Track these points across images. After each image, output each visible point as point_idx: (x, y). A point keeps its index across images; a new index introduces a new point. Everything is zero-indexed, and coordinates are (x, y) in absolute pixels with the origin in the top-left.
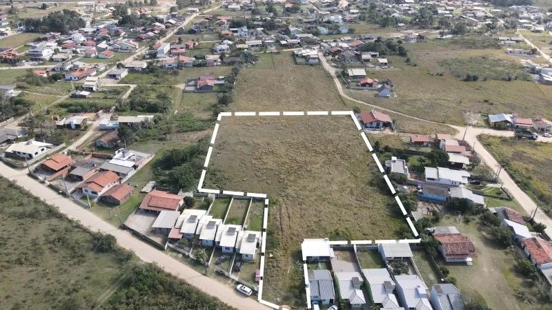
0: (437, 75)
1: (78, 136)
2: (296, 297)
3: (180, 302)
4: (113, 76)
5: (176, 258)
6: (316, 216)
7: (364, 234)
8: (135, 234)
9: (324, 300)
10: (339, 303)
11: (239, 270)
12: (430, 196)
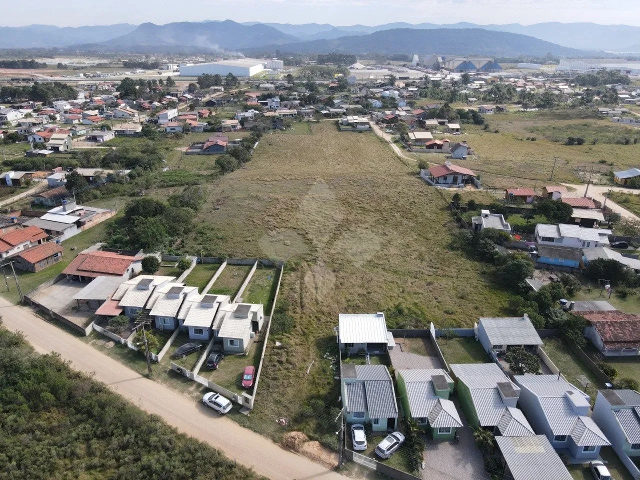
0: (528, 139)
1: (12, 193)
2: (319, 417)
3: (81, 426)
4: (94, 139)
5: (101, 348)
6: (361, 286)
7: (446, 312)
8: (42, 312)
9: (376, 421)
10: (408, 427)
11: (213, 369)
12: (552, 260)
